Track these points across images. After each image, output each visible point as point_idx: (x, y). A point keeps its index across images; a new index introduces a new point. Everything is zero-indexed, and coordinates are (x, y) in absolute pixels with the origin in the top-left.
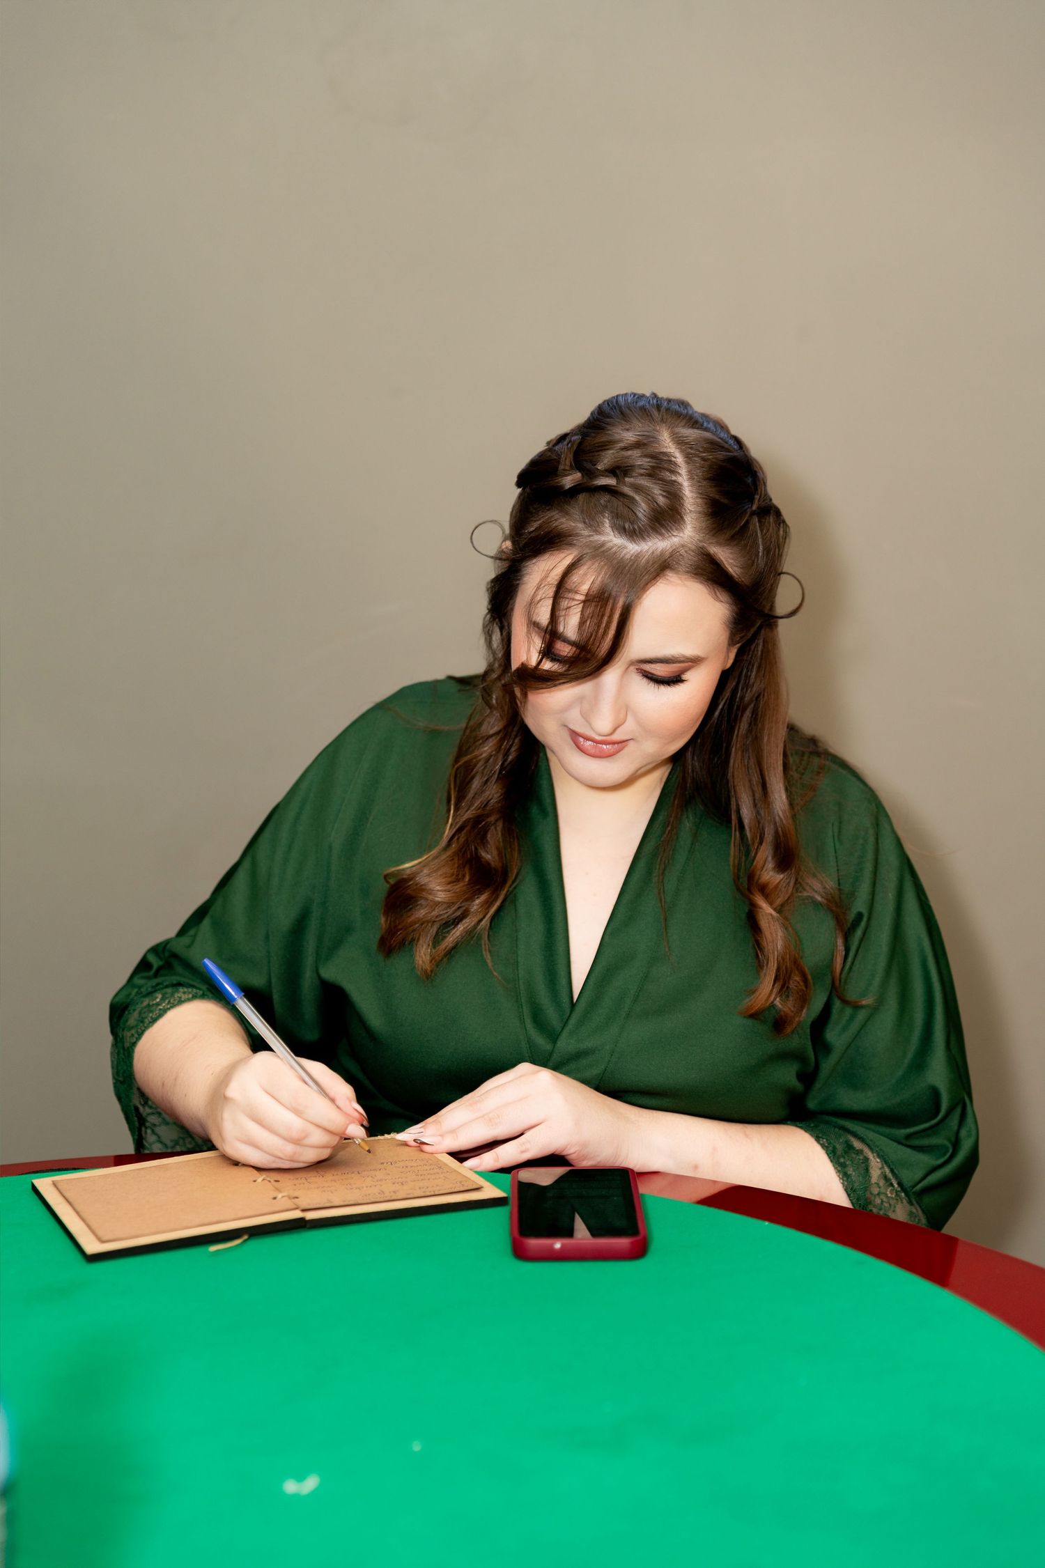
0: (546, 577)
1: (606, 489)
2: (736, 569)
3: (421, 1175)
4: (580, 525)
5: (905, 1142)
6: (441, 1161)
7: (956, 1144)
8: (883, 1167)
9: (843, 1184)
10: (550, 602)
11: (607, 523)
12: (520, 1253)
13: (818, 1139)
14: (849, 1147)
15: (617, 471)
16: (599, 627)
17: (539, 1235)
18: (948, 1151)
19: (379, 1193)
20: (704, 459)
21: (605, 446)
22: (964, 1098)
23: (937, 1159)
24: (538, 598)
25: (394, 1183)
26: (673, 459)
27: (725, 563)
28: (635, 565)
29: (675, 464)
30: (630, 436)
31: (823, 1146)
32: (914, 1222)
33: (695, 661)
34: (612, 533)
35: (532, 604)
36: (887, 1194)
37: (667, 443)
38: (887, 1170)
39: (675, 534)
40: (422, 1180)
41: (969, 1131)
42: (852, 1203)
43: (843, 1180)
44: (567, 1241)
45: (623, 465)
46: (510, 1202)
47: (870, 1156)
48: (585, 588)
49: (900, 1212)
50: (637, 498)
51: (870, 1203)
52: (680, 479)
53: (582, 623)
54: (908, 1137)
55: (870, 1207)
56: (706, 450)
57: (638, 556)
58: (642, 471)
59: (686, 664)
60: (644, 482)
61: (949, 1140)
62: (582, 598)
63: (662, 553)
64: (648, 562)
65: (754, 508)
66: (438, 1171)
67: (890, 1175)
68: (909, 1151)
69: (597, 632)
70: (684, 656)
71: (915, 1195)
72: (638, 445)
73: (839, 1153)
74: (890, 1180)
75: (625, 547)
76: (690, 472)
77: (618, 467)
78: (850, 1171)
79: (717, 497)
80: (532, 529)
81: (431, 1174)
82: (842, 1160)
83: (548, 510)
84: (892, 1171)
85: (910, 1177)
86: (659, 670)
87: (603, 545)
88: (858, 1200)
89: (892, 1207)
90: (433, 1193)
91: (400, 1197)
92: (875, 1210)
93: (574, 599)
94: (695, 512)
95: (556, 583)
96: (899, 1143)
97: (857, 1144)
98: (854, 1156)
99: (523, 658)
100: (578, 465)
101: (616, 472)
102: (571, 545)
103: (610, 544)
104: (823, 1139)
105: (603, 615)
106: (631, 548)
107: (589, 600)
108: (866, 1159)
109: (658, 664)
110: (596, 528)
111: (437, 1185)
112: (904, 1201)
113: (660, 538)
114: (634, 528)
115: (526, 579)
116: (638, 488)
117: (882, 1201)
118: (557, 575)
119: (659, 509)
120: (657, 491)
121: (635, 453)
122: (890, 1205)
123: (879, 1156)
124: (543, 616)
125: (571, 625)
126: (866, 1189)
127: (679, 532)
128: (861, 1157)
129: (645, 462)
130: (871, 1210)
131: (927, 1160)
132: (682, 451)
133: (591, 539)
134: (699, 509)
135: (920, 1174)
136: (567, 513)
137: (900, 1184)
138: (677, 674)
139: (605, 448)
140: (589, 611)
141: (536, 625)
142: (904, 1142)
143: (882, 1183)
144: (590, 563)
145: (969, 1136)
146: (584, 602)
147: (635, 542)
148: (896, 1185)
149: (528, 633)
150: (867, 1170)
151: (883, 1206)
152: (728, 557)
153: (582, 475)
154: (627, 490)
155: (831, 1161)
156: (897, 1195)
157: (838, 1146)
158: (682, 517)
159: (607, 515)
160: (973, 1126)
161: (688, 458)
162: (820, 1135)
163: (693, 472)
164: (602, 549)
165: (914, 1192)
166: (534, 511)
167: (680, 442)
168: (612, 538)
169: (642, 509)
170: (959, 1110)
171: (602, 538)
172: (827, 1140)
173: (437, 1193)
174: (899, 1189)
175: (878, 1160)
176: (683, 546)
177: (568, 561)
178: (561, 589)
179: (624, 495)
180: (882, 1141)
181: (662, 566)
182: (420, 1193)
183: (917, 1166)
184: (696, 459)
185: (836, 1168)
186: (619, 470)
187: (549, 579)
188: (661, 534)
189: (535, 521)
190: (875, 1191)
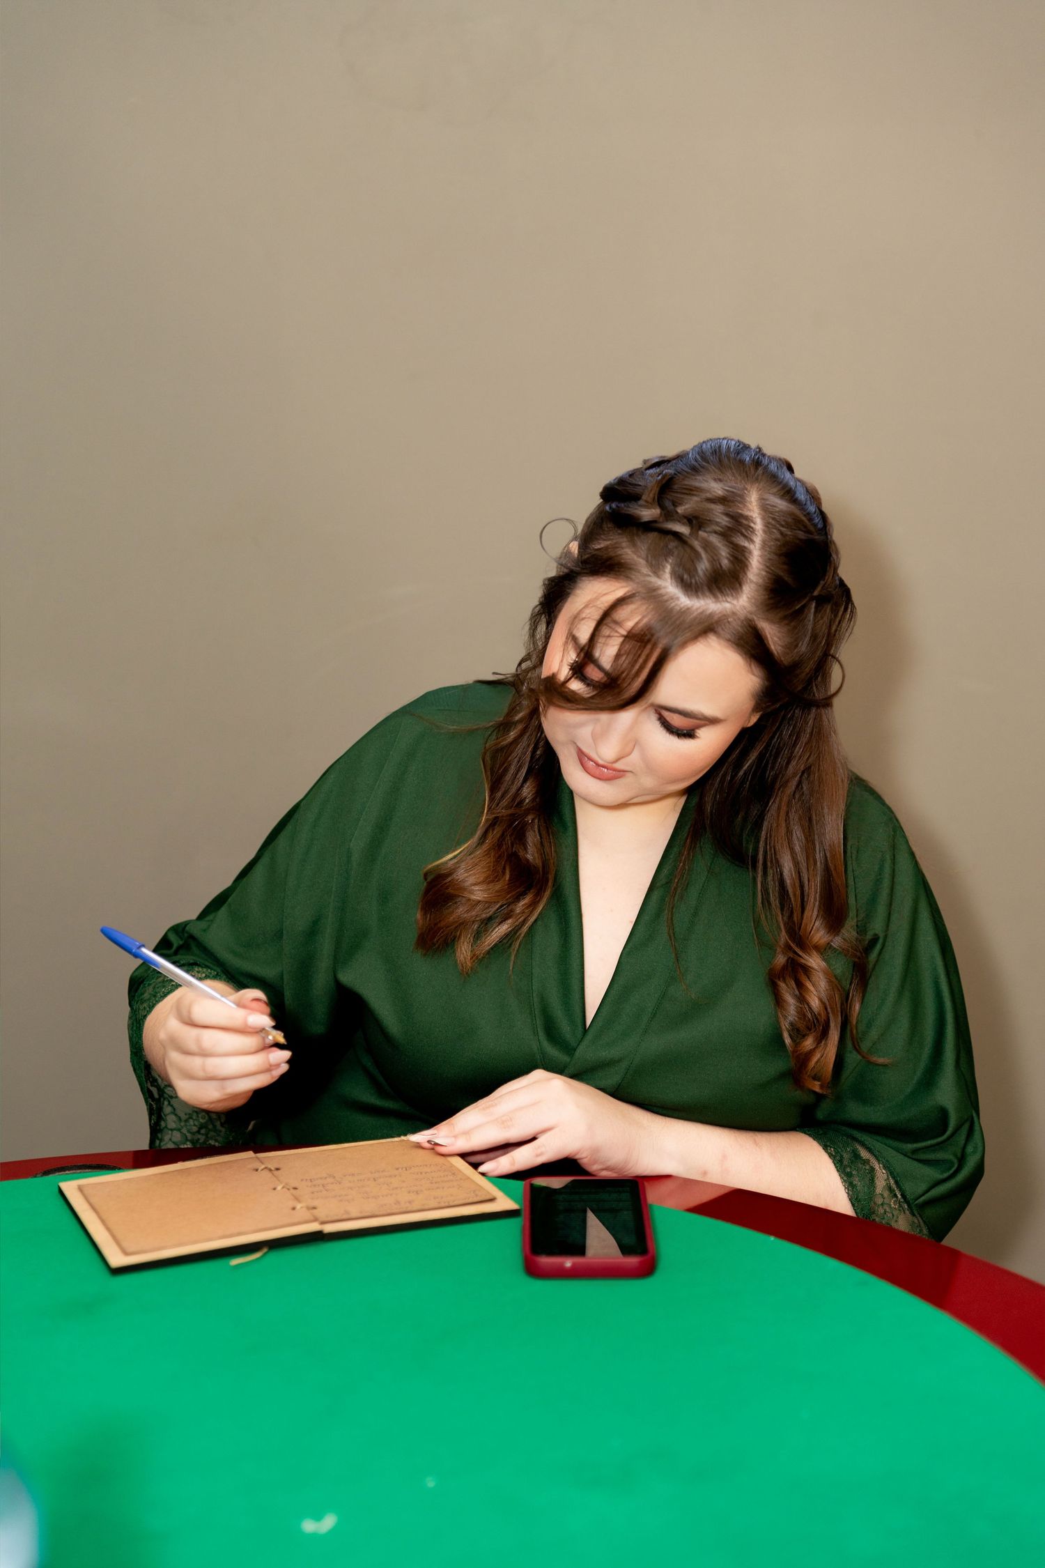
0: (597, 599)
1: (677, 535)
2: (780, 648)
3: (436, 1183)
4: (643, 562)
5: (913, 1155)
6: (455, 1166)
7: (962, 1159)
8: (888, 1179)
9: (848, 1193)
10: (592, 625)
11: (668, 568)
12: (533, 1270)
13: (825, 1148)
14: (856, 1156)
15: (694, 522)
16: (633, 666)
17: (551, 1253)
18: (953, 1166)
19: (395, 1204)
20: (782, 533)
21: (691, 490)
22: (972, 1116)
23: (943, 1172)
24: (584, 615)
25: (409, 1192)
26: (752, 525)
27: (770, 639)
28: (682, 618)
29: (753, 531)
30: (717, 488)
31: (830, 1155)
32: (916, 1232)
33: (712, 721)
34: (669, 580)
35: (576, 619)
36: (890, 1205)
37: (754, 505)
38: (892, 1182)
39: (729, 600)
40: (438, 1188)
41: (975, 1148)
42: (856, 1213)
43: (849, 1190)
44: (578, 1260)
45: (701, 517)
46: (523, 1213)
47: (877, 1166)
48: (630, 624)
49: (902, 1223)
50: (703, 555)
51: (874, 1213)
52: (752, 547)
53: (618, 656)
54: (915, 1151)
55: (874, 1217)
56: (787, 525)
57: (687, 611)
58: (718, 529)
59: (703, 722)
60: (715, 540)
61: (955, 1155)
62: (625, 633)
63: (711, 615)
64: (695, 618)
65: (816, 593)
66: (451, 1177)
67: (894, 1186)
68: (916, 1164)
69: (630, 671)
70: (703, 715)
71: (916, 1207)
72: (723, 500)
73: (845, 1163)
74: (894, 1191)
75: (678, 599)
76: (764, 543)
77: (696, 518)
78: (856, 1181)
79: (781, 574)
80: (599, 547)
81: (446, 1182)
82: (848, 1170)
83: (619, 534)
84: (896, 1182)
85: (915, 1188)
86: (676, 720)
87: (658, 588)
88: (862, 1210)
89: (895, 1218)
90: (447, 1204)
91: (415, 1209)
92: (877, 1220)
93: (617, 632)
94: (756, 584)
95: (605, 609)
96: (905, 1155)
97: (864, 1154)
98: (861, 1166)
99: (554, 669)
100: (660, 500)
101: (692, 522)
102: (628, 578)
103: (662, 591)
104: (831, 1147)
105: (639, 656)
106: (684, 601)
107: (630, 636)
108: (872, 1169)
109: (677, 715)
110: (656, 570)
111: (452, 1195)
112: (907, 1212)
113: (714, 600)
114: (691, 583)
115: (578, 592)
116: (707, 546)
117: (885, 1212)
118: (606, 602)
119: (721, 572)
120: (724, 553)
121: (718, 508)
122: (893, 1215)
123: (885, 1167)
124: (584, 635)
125: (607, 653)
126: (871, 1199)
127: (733, 599)
128: (867, 1167)
129: (724, 521)
130: (874, 1220)
131: (934, 1174)
132: (763, 519)
133: (648, 579)
134: (760, 581)
135: (923, 1187)
136: (634, 545)
137: (903, 1196)
138: (692, 728)
139: (691, 492)
140: (627, 647)
141: (575, 639)
142: (909, 1154)
143: (886, 1194)
144: (639, 603)
145: (974, 1152)
146: (626, 637)
147: (688, 597)
148: (899, 1196)
149: (566, 643)
150: (872, 1180)
151: (885, 1216)
152: (774, 635)
153: (661, 513)
154: (696, 544)
155: (838, 1171)
156: (900, 1206)
157: (845, 1155)
158: (741, 585)
159: (670, 561)
160: (980, 1144)
161: (768, 527)
162: (828, 1144)
163: (767, 543)
164: (655, 593)
165: (916, 1204)
166: (606, 529)
167: (765, 508)
168: (668, 586)
169: (703, 566)
170: (967, 1126)
171: (659, 582)
172: (834, 1148)
173: (452, 1204)
174: (902, 1200)
175: (884, 1171)
176: (734, 613)
177: (620, 593)
178: (606, 617)
179: (692, 548)
180: (890, 1154)
181: (707, 627)
182: (433, 1204)
183: (921, 1178)
184: (775, 531)
185: (842, 1178)
186: (696, 522)
187: (598, 602)
188: (715, 596)
189: (605, 540)
190: (880, 1201)
